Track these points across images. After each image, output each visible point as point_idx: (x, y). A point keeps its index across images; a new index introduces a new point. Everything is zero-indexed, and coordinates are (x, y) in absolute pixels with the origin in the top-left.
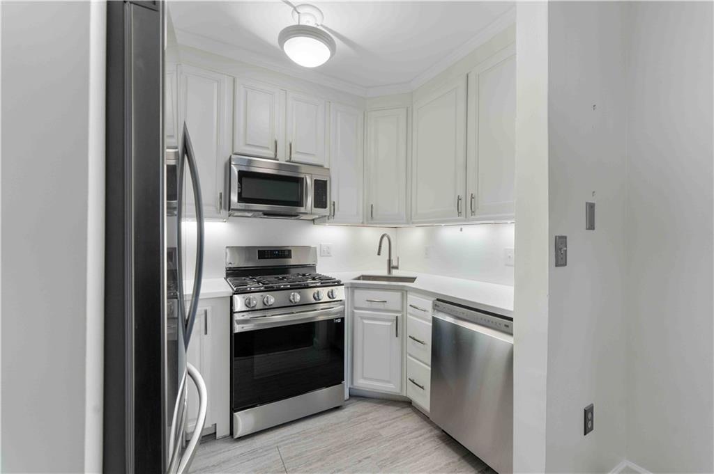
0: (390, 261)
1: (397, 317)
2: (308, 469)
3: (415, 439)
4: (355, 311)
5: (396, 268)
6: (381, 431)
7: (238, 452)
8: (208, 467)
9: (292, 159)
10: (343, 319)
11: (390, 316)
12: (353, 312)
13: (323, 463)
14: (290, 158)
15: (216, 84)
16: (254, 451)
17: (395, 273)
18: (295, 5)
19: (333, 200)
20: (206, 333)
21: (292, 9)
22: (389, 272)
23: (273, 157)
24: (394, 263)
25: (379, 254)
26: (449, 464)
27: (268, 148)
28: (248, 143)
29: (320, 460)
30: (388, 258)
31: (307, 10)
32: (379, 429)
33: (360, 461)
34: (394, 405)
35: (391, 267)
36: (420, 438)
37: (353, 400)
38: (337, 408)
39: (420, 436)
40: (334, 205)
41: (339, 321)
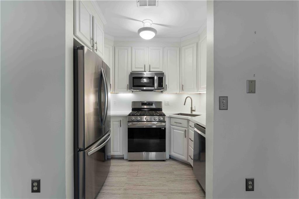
0: (191, 108)
1: (185, 130)
2: (144, 174)
3: (186, 178)
4: (171, 126)
5: (194, 111)
6: (174, 172)
7: (127, 164)
8: (119, 165)
9: (151, 71)
10: (165, 128)
11: (183, 129)
12: (170, 127)
13: (149, 174)
14: (150, 70)
15: (126, 51)
16: (132, 165)
17: (194, 113)
18: (142, 21)
19: (166, 84)
20: (121, 127)
21: (142, 22)
22: (191, 112)
23: (144, 71)
24: (194, 109)
25: (184, 105)
26: (195, 190)
27: (142, 68)
28: (136, 67)
29: (149, 173)
30: (191, 107)
31: (147, 21)
32: (175, 171)
33: (161, 178)
34: (186, 166)
35: (192, 110)
36: (188, 178)
37: (170, 160)
38: (164, 161)
39: (189, 178)
40: (167, 86)
41: (164, 129)
